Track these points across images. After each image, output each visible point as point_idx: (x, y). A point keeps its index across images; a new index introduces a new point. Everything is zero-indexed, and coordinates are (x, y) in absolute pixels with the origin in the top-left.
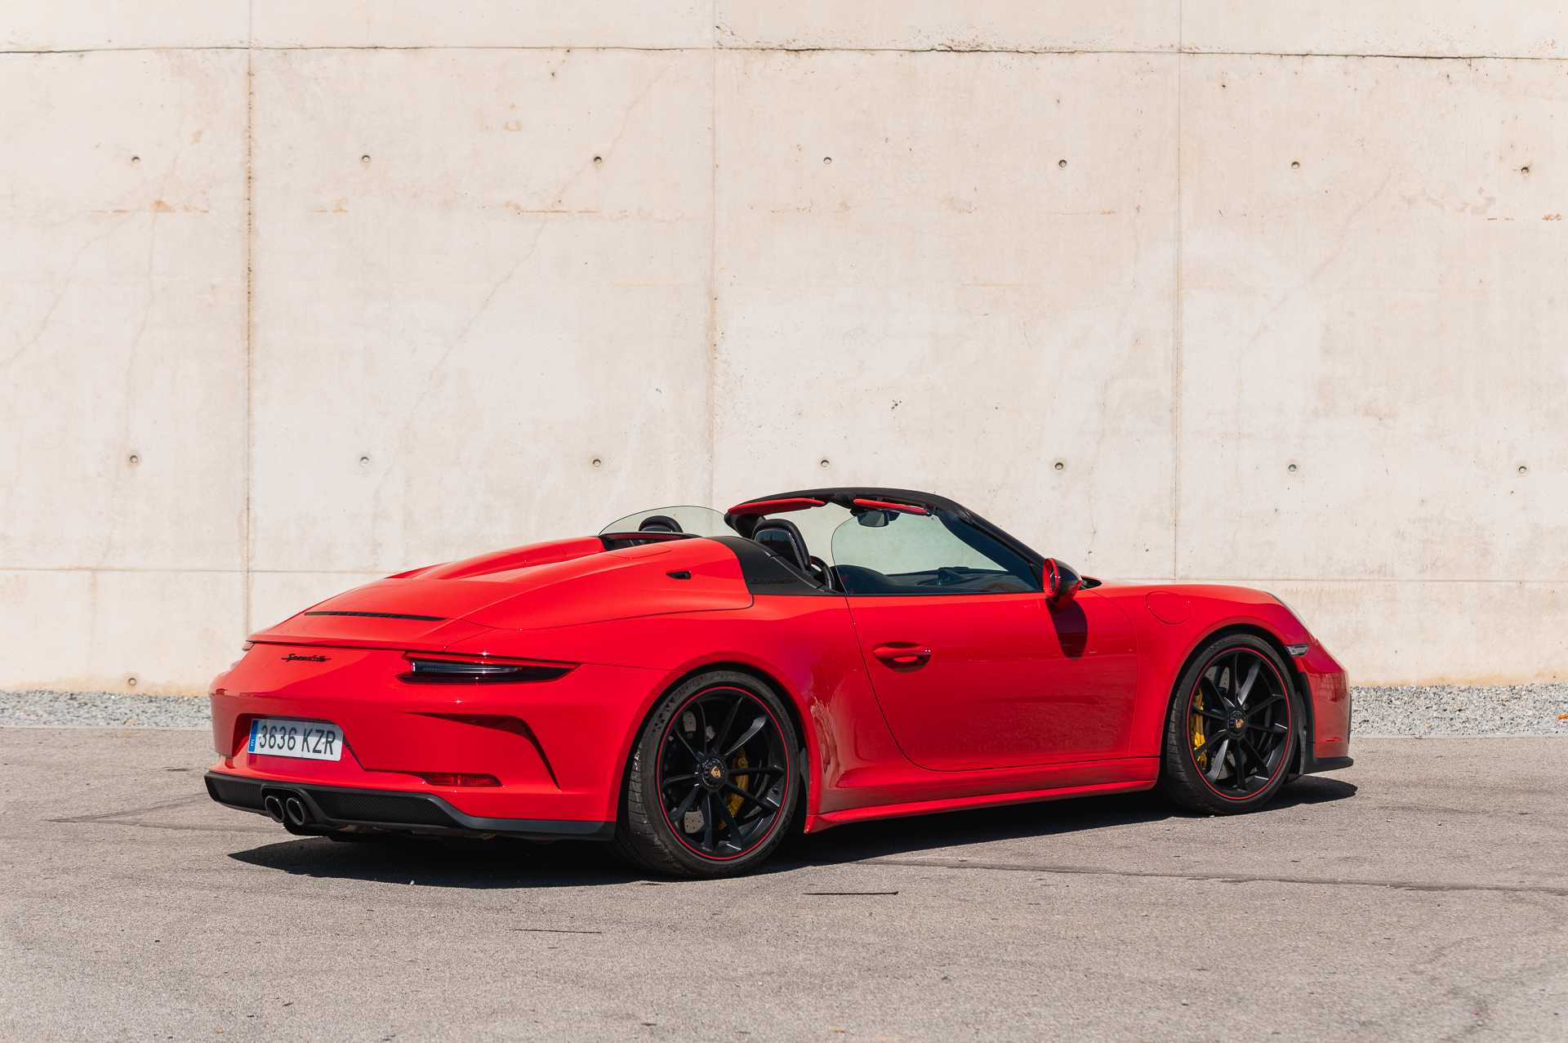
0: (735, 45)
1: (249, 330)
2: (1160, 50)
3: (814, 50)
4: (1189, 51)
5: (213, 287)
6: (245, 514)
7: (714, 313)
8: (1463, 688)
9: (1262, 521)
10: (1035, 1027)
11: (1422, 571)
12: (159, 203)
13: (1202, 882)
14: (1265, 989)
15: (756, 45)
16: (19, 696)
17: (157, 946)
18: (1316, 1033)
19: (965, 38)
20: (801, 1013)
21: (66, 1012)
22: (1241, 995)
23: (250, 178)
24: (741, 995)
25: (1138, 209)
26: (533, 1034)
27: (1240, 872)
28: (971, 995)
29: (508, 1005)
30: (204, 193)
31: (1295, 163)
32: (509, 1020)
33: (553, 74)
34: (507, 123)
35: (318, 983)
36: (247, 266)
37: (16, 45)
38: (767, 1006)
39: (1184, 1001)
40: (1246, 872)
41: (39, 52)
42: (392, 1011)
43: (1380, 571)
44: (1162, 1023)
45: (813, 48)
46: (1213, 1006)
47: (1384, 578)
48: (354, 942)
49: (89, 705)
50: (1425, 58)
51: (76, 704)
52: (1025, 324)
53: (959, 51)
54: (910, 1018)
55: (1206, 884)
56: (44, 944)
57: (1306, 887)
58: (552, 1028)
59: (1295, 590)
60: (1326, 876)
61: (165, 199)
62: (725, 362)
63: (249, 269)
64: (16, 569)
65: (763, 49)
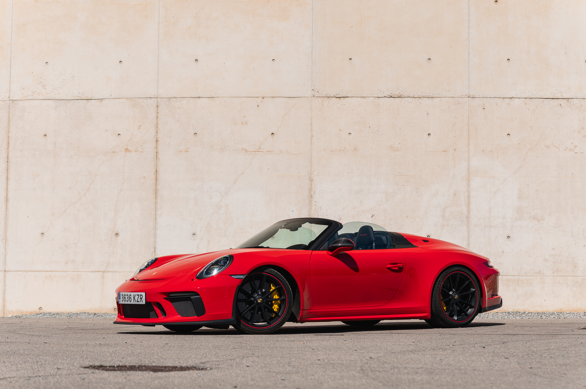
0: (319, 96)
1: (156, 191)
2: (462, 97)
3: (345, 97)
4: (472, 97)
5: (144, 177)
6: (154, 253)
7: (311, 185)
8: (568, 313)
9: (498, 255)
11: (554, 273)
12: (127, 149)
15: (326, 96)
16: (77, 314)
19: (396, 93)
23: (157, 141)
25: (455, 150)
30: (142, 146)
31: (508, 134)
33: (258, 106)
34: (243, 122)
36: (156, 170)
37: (80, 97)
41: (88, 100)
43: (539, 273)
45: (345, 96)
47: (540, 275)
49: (100, 316)
50: (553, 99)
51: (96, 316)
52: (416, 189)
53: (394, 97)
59: (510, 279)
61: (128, 148)
62: (315, 202)
63: (156, 171)
64: (77, 272)
65: (328, 97)
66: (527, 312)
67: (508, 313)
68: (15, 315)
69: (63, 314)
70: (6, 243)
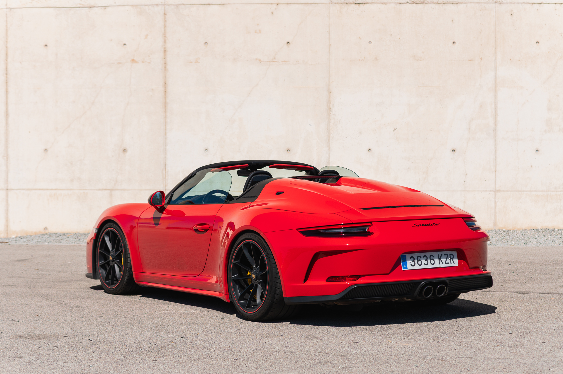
0: (337, 2)
1: (165, 105)
2: (489, 2)
3: (365, 3)
4: (499, 2)
5: (152, 90)
6: (164, 170)
7: (330, 97)
9: (526, 170)
10: (458, 340)
12: (133, 60)
13: (512, 294)
14: (538, 328)
15: (344, 2)
16: (85, 234)
17: (146, 315)
18: (558, 342)
20: (375, 336)
21: (118, 337)
22: (530, 330)
23: (165, 51)
24: (353, 330)
25: (481, 59)
26: (282, 343)
27: (525, 291)
28: (434, 330)
29: (272, 334)
30: (149, 56)
31: (537, 42)
32: (273, 339)
33: (272, 13)
34: (256, 31)
35: (204, 327)
37: (82, 5)
38: (363, 334)
39: (510, 332)
40: (527, 290)
41: (90, 7)
42: (231, 336)
44: (503, 339)
45: (364, 2)
46: (520, 334)
48: (215, 314)
52: (441, 100)
53: (417, 3)
54: (414, 338)
55: (513, 295)
56: (106, 315)
57: (549, 295)
58: (288, 341)
60: (556, 292)
61: (135, 59)
62: (334, 115)
63: (165, 83)
64: (84, 190)
65: (347, 3)
66: (556, 229)
67: (537, 230)
68: (19, 235)
69: (70, 234)
70: (7, 160)
